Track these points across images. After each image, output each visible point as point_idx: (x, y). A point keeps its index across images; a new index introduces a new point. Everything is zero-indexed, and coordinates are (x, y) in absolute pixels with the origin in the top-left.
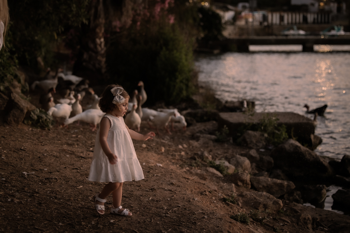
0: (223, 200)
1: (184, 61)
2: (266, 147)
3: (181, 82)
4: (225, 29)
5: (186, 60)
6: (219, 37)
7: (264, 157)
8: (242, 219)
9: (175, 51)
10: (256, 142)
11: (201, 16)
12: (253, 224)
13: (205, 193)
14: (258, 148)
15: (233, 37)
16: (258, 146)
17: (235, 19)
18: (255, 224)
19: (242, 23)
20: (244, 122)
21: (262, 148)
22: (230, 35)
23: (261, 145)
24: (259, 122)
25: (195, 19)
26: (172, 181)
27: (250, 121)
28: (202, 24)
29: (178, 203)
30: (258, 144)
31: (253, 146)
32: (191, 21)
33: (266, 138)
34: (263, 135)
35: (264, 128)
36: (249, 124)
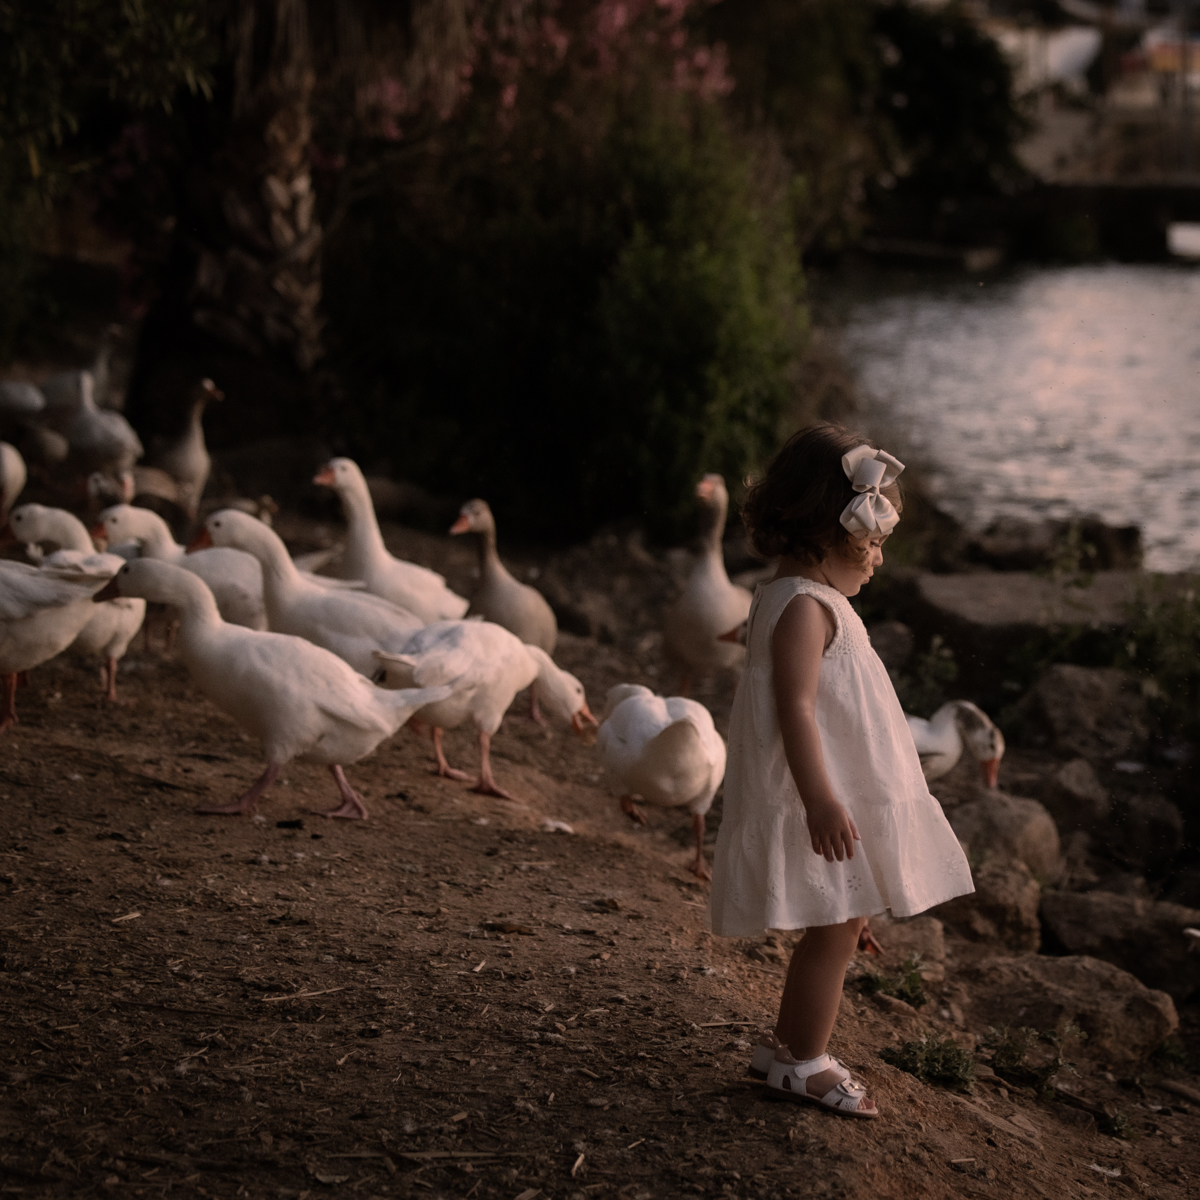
0: (859, 986)
1: (750, 300)
2: (1148, 753)
3: (735, 415)
4: (1029, 128)
5: (764, 296)
6: (997, 174)
7: (1135, 801)
8: (938, 1067)
9: (701, 249)
10: (1099, 723)
11: (891, 55)
12: (997, 1092)
13: (768, 950)
14: (1108, 754)
15: (1079, 173)
16: (1110, 745)
17: (1102, 72)
18: (1004, 1092)
19: (1138, 96)
20: (1042, 618)
21: (1127, 756)
22: (1061, 162)
23: (1122, 740)
24: (1119, 620)
25: (853, 75)
26: (604, 895)
27: (1074, 617)
28: (899, 100)
29: (615, 987)
30: (1109, 736)
31: (1083, 743)
32: (832, 84)
33: (1152, 705)
34: (1136, 689)
35: (1138, 651)
36: (1065, 629)
